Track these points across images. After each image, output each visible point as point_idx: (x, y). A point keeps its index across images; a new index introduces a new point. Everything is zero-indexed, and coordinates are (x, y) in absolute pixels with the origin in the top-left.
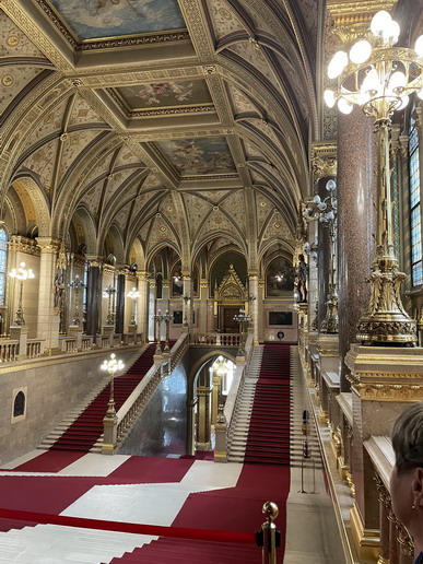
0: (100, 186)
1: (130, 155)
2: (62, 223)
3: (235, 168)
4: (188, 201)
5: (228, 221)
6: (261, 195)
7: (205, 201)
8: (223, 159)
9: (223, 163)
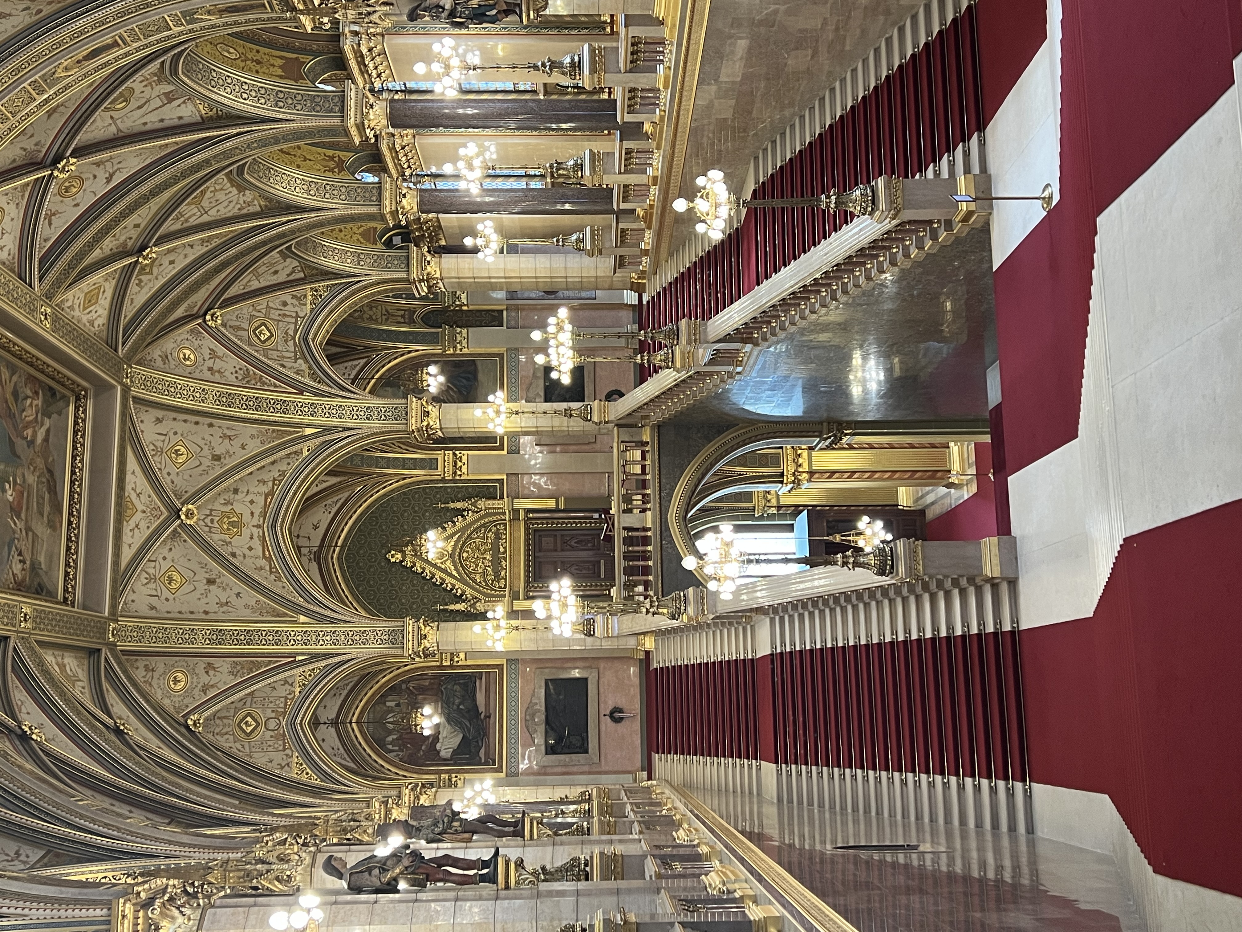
3: (51, 389)
4: (152, 608)
5: (236, 491)
6: (156, 352)
7: (159, 550)
8: (16, 400)
9: (29, 415)
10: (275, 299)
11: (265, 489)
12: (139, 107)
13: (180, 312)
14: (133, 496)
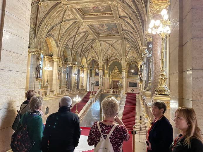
0: (73, 39)
1: (83, 29)
2: (61, 52)
7: (107, 44)
14: (112, 41)
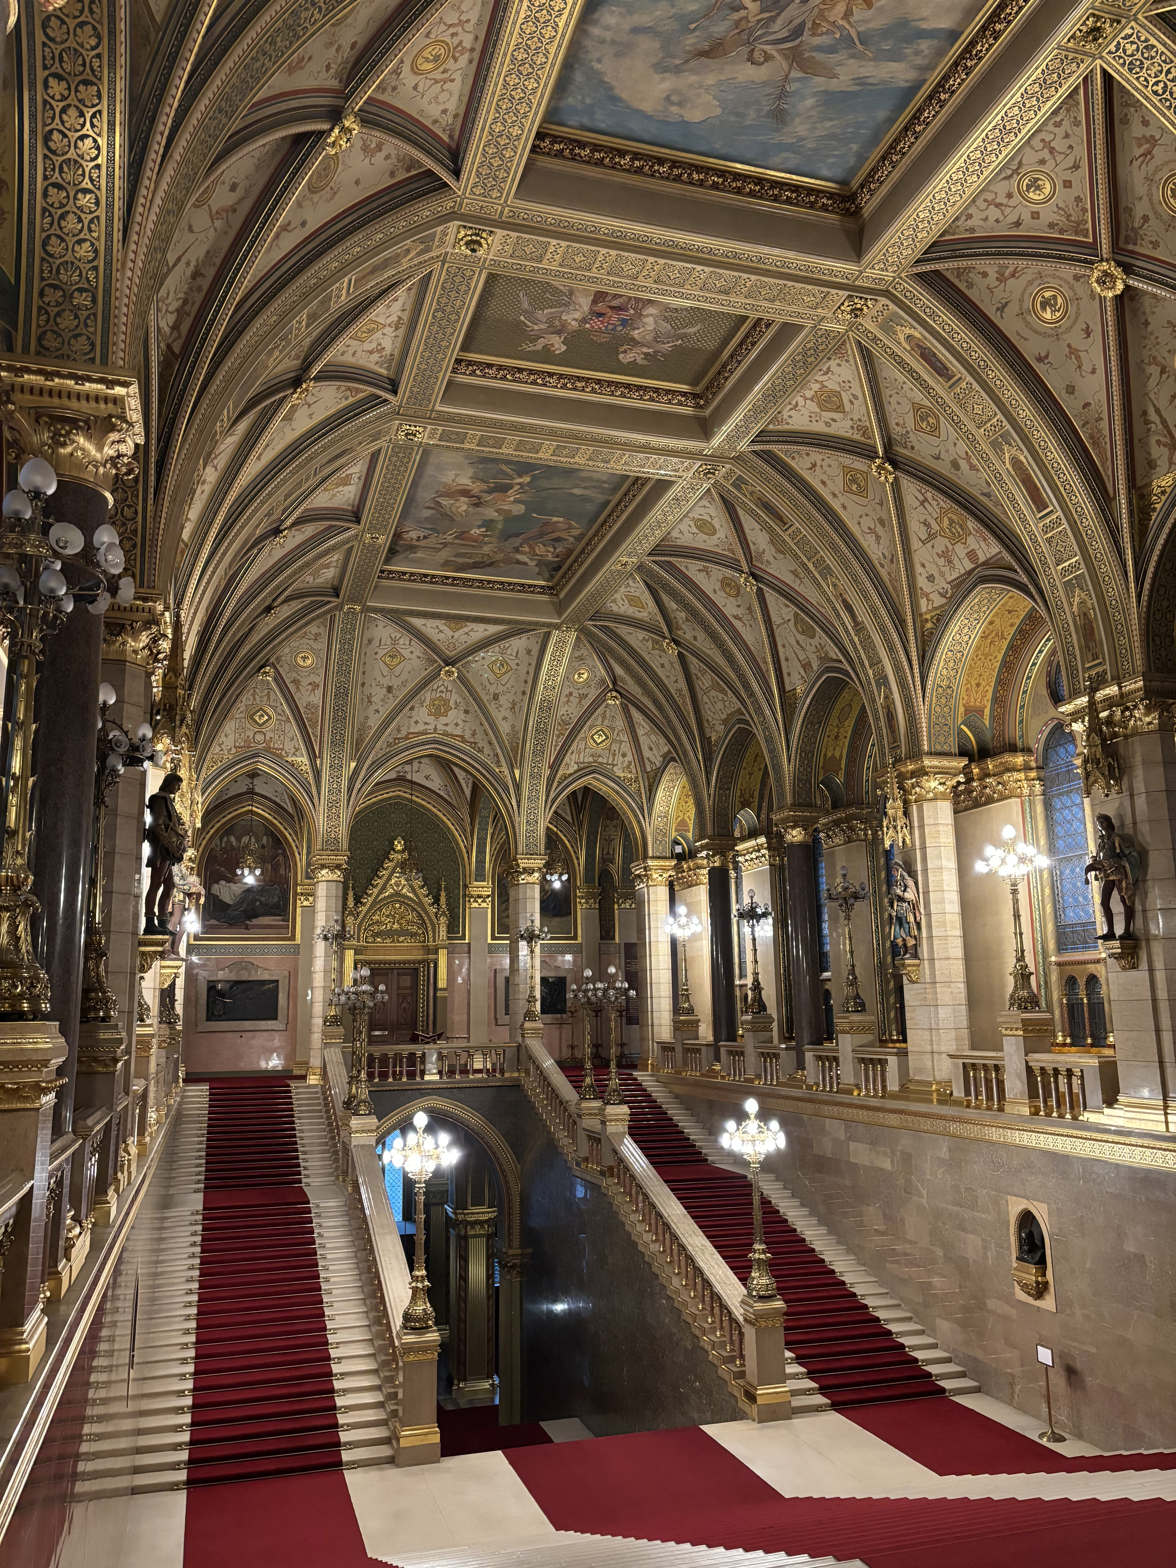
3: (560, 568)
4: (370, 641)
5: (466, 712)
6: (586, 650)
7: (418, 648)
8: (553, 540)
9: (540, 549)
10: (626, 747)
11: (467, 736)
12: (798, 642)
13: (619, 671)
14: (466, 629)
